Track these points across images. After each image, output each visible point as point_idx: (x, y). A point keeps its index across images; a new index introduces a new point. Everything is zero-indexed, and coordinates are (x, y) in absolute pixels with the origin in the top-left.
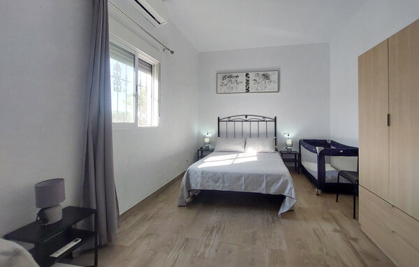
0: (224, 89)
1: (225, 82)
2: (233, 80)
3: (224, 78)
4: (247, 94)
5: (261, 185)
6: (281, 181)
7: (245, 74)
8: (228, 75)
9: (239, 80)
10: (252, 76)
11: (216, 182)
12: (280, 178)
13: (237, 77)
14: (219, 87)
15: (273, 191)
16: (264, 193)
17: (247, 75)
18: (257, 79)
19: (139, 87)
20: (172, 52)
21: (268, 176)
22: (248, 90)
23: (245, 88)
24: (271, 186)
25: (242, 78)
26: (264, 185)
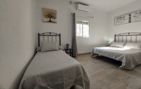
0: (118, 23)
1: (118, 20)
2: (122, 19)
3: (118, 19)
4: (129, 23)
5: (113, 56)
6: (121, 56)
7: (128, 15)
8: (120, 17)
9: (125, 18)
10: (132, 15)
11: (100, 53)
12: (121, 55)
13: (124, 17)
14: (116, 23)
15: (117, 59)
16: (114, 59)
17: (130, 15)
18: (136, 15)
19: (83, 28)
20: (93, 17)
21: (116, 54)
22: (130, 22)
23: (128, 21)
24: (117, 57)
25: (127, 17)
26: (114, 57)
